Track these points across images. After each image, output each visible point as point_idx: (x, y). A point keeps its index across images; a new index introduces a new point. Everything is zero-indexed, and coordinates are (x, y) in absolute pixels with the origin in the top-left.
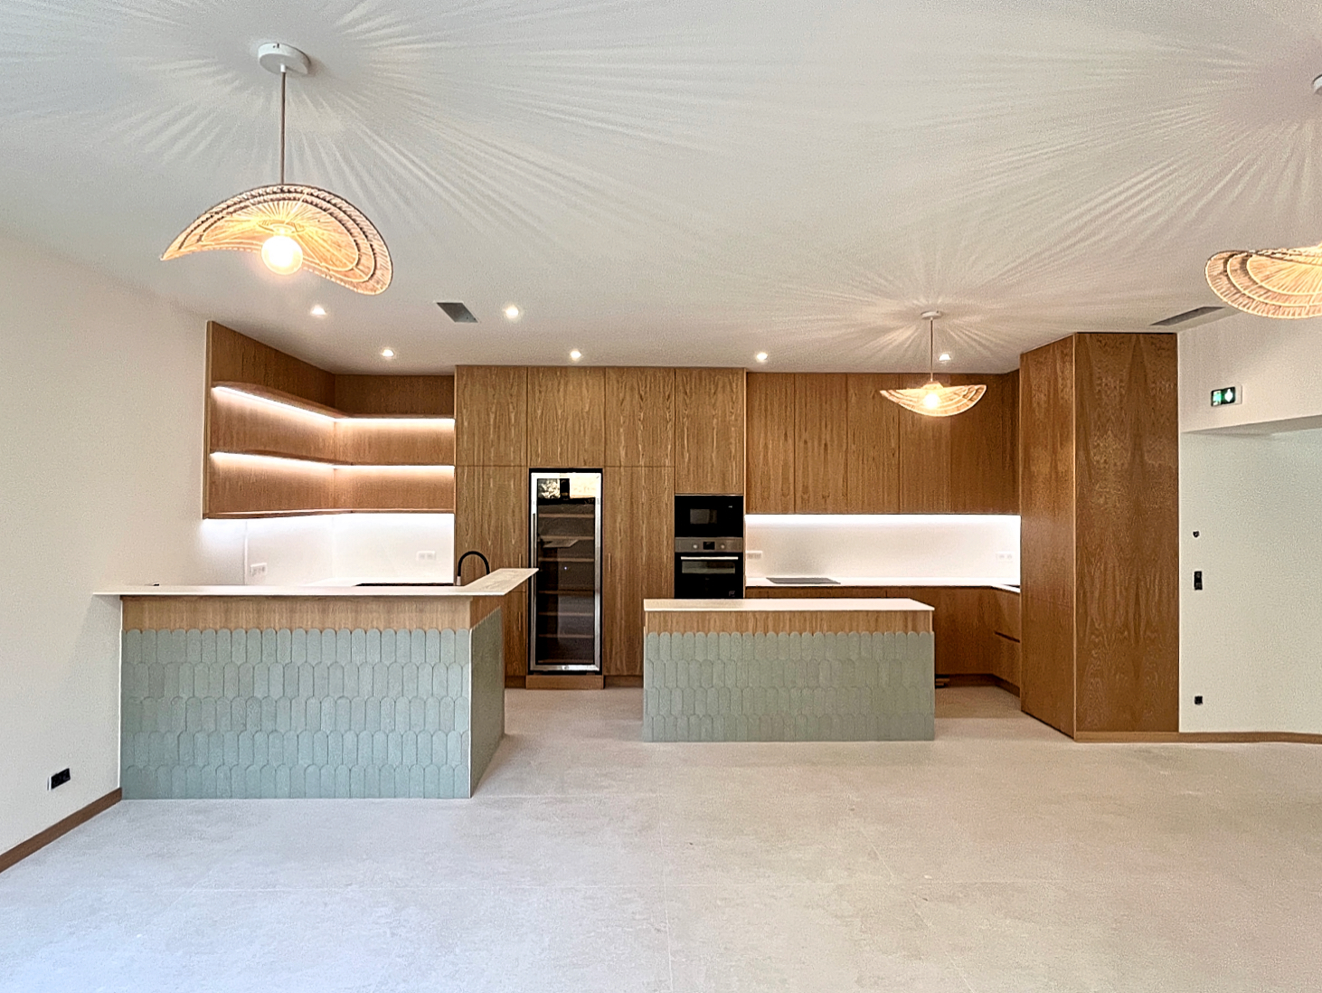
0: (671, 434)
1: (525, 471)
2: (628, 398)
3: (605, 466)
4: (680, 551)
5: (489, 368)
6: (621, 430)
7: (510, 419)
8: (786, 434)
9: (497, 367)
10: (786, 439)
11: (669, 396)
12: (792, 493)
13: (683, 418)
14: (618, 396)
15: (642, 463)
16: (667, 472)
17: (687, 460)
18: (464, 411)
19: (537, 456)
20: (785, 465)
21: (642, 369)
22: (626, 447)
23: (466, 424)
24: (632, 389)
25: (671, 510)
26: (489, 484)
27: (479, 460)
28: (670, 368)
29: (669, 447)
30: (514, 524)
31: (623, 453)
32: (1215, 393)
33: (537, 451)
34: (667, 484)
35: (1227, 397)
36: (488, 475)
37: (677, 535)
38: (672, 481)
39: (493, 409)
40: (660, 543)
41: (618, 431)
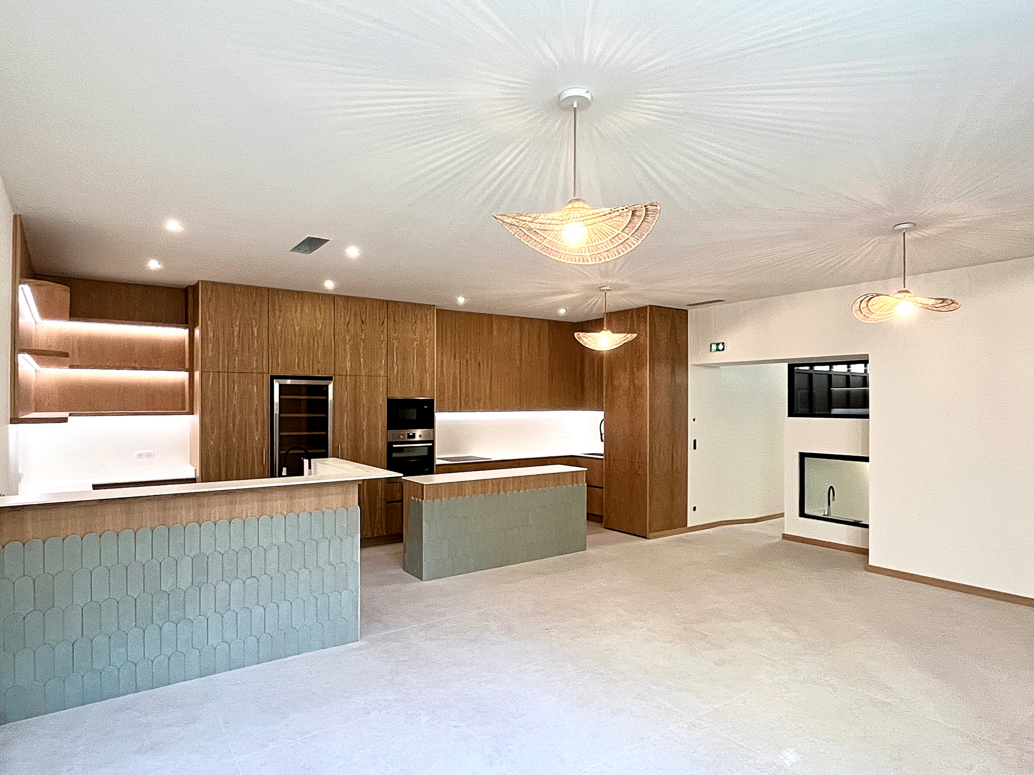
0: (384, 351)
1: (267, 378)
2: (352, 321)
3: (334, 375)
4: (391, 440)
5: (233, 286)
6: (348, 346)
7: (253, 332)
9: (241, 286)
10: (455, 358)
11: (383, 322)
12: (459, 396)
13: (394, 339)
14: (345, 319)
15: (363, 373)
16: (382, 381)
17: (396, 371)
18: (209, 322)
19: (278, 364)
20: (455, 377)
21: (363, 300)
22: (351, 359)
23: (211, 334)
24: (355, 315)
25: (384, 408)
26: (234, 388)
27: (223, 366)
28: (383, 301)
29: (383, 362)
30: (257, 423)
31: (349, 364)
32: (713, 345)
33: (278, 361)
34: (382, 389)
35: (720, 347)
36: (233, 380)
37: (389, 428)
38: (385, 387)
39: (237, 323)
40: (376, 434)
41: (345, 347)
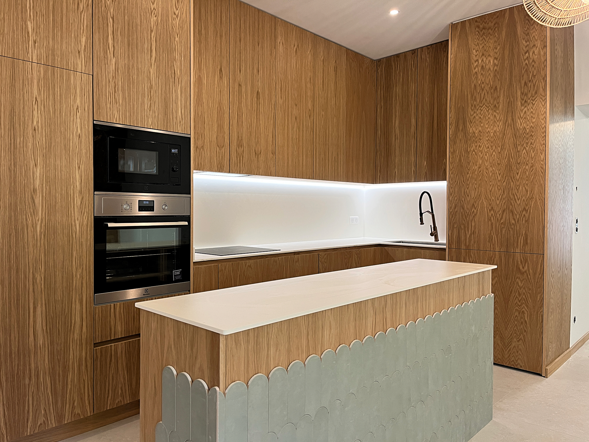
0: (86, 18)
4: (103, 213)
8: (221, 70)
10: (221, 78)
17: (113, 67)
29: (84, 40)
34: (80, 101)
37: (96, 189)
38: (88, 96)
40: (68, 199)
